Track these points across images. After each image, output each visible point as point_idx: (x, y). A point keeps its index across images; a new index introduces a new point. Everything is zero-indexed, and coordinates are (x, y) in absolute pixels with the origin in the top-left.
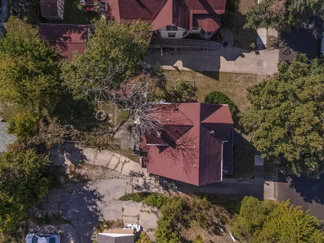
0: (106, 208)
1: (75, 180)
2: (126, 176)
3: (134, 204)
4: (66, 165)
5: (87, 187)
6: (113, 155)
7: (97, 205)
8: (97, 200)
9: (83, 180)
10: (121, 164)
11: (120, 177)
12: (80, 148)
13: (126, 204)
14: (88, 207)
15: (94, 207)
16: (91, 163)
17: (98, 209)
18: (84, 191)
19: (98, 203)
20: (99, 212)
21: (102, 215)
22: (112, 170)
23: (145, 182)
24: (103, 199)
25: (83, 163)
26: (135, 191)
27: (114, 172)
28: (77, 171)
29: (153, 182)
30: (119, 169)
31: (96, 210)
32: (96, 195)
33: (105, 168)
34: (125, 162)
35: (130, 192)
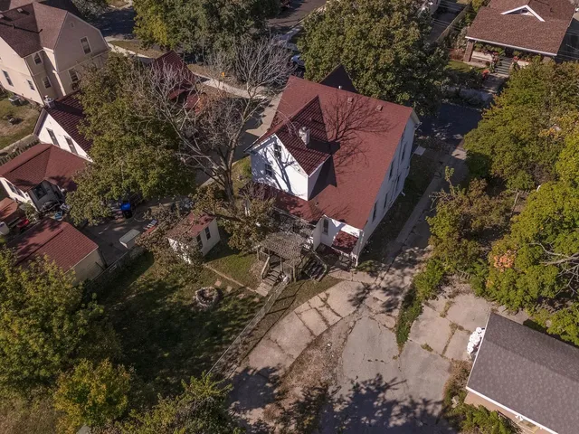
0: (411, 382)
1: (306, 422)
2: (354, 312)
3: (423, 322)
4: (259, 423)
5: (340, 401)
6: (299, 314)
7: (395, 403)
8: (381, 395)
9: (318, 402)
10: (324, 309)
11: (351, 324)
12: (240, 370)
13: (417, 336)
14: (391, 424)
15: (396, 409)
16: (289, 363)
17: (406, 404)
18: (345, 413)
19: (390, 395)
20: (414, 404)
21: (426, 402)
22: (327, 331)
23: (384, 289)
24: (386, 380)
25: (276, 382)
26: (396, 313)
27: (335, 331)
28: (287, 404)
29: (389, 277)
30: (332, 319)
31: (405, 410)
32: (368, 389)
33: (316, 342)
34: (324, 301)
35: (392, 322)
